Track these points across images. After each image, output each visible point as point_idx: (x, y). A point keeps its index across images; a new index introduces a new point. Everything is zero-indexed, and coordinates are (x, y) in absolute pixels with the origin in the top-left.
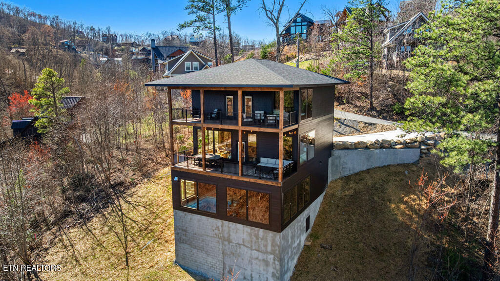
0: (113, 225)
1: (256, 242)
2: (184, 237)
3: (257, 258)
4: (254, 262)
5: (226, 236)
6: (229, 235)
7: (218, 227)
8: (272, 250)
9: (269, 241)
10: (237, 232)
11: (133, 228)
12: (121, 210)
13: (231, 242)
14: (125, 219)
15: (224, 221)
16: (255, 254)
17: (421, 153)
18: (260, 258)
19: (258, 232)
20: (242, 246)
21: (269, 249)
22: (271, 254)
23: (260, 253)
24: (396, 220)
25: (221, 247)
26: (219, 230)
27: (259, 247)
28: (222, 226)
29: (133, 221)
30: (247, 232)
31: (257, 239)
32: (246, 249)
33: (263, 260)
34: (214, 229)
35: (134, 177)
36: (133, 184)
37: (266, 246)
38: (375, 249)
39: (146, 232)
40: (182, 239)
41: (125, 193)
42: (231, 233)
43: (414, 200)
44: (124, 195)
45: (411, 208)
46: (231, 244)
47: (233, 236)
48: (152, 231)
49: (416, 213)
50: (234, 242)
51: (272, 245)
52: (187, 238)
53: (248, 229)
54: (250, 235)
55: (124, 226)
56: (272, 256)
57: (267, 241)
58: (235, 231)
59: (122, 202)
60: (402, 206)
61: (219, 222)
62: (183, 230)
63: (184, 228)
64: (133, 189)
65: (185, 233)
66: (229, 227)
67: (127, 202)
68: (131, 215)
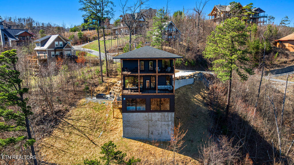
0: (70, 131)
1: (164, 118)
2: (128, 124)
3: (164, 125)
4: (163, 126)
5: (150, 119)
6: (152, 118)
7: (146, 116)
8: (171, 120)
9: (169, 116)
10: (155, 116)
11: (85, 129)
12: (69, 124)
13: (153, 121)
14: (76, 127)
15: (149, 113)
16: (163, 123)
17: (194, 80)
18: (166, 124)
19: (165, 114)
20: (157, 121)
21: (170, 119)
22: (170, 121)
23: (166, 122)
24: (195, 104)
25: (147, 124)
26: (147, 117)
27: (165, 119)
28: (148, 115)
29: (83, 127)
30: (160, 115)
31: (164, 117)
32: (159, 122)
33: (167, 124)
34: (144, 117)
35: (64, 107)
36: (67, 110)
37: (168, 119)
38: (193, 115)
39: (95, 130)
40: (127, 125)
41: (65, 115)
42: (153, 117)
43: (197, 97)
44: (65, 116)
45: (198, 100)
46: (152, 122)
47: (153, 118)
48: (99, 128)
49: (200, 101)
50: (154, 120)
51: (171, 118)
52: (130, 124)
53: (160, 114)
54: (161, 116)
55: (79, 130)
56: (171, 122)
57: (169, 117)
58: (154, 116)
59: (66, 120)
60: (195, 100)
61: (147, 114)
62: (127, 121)
63: (128, 120)
64: (69, 113)
65: (128, 122)
66: (151, 115)
67: (69, 119)
68: (78, 124)
